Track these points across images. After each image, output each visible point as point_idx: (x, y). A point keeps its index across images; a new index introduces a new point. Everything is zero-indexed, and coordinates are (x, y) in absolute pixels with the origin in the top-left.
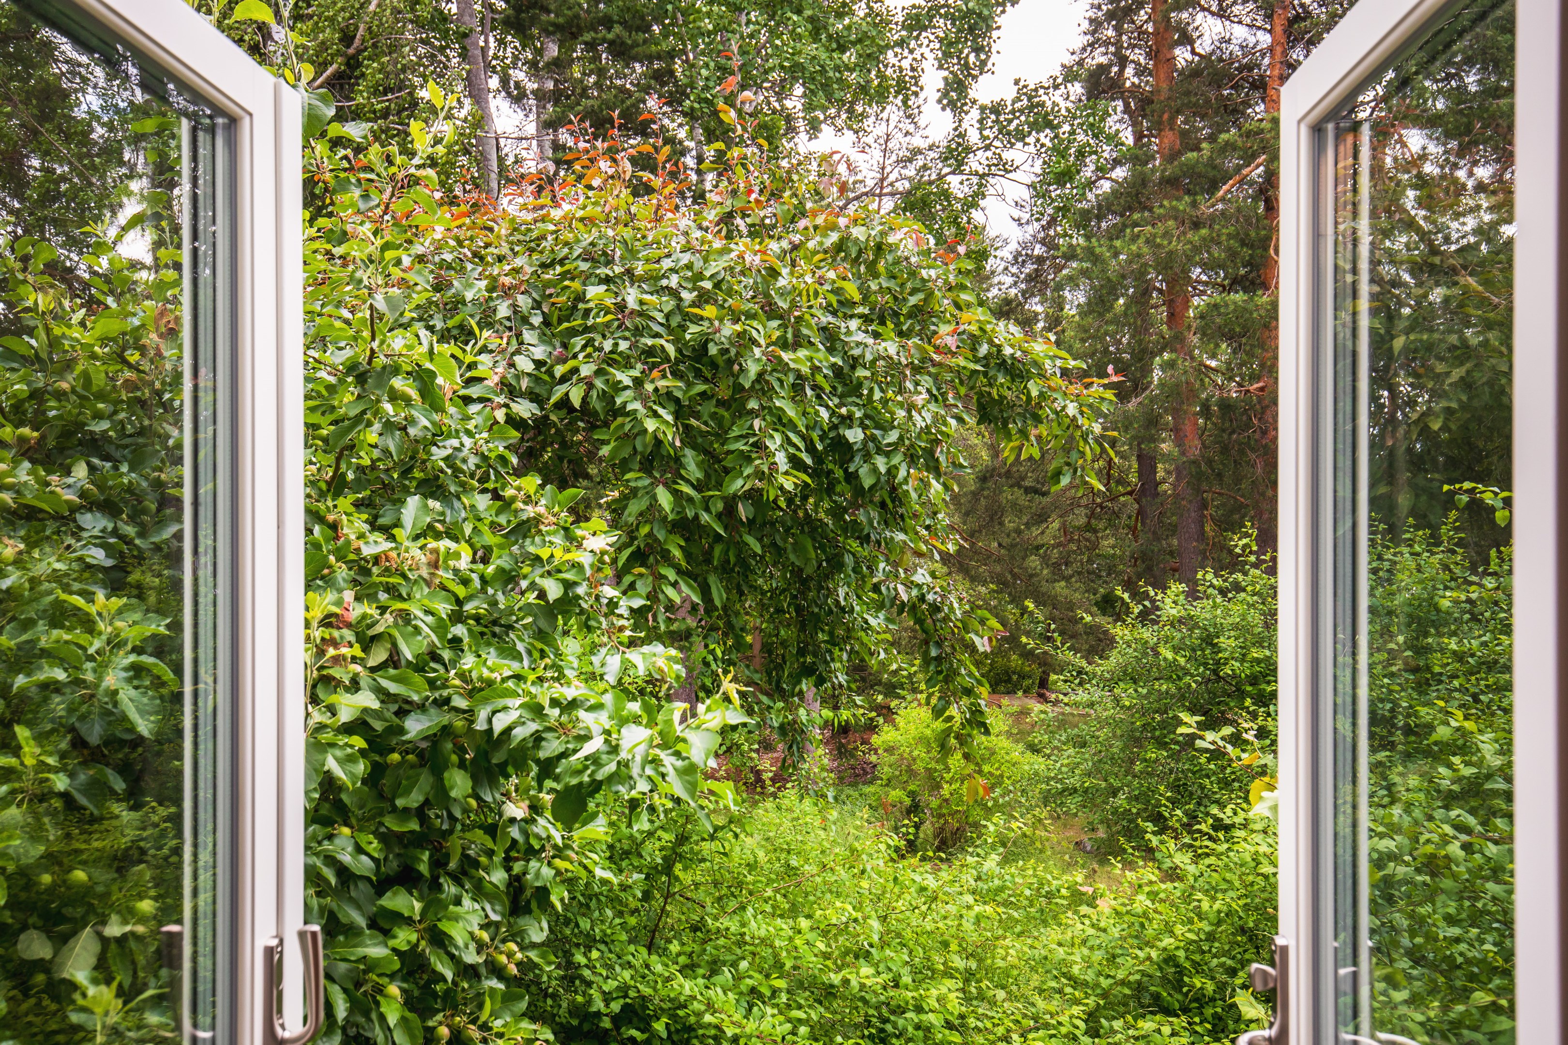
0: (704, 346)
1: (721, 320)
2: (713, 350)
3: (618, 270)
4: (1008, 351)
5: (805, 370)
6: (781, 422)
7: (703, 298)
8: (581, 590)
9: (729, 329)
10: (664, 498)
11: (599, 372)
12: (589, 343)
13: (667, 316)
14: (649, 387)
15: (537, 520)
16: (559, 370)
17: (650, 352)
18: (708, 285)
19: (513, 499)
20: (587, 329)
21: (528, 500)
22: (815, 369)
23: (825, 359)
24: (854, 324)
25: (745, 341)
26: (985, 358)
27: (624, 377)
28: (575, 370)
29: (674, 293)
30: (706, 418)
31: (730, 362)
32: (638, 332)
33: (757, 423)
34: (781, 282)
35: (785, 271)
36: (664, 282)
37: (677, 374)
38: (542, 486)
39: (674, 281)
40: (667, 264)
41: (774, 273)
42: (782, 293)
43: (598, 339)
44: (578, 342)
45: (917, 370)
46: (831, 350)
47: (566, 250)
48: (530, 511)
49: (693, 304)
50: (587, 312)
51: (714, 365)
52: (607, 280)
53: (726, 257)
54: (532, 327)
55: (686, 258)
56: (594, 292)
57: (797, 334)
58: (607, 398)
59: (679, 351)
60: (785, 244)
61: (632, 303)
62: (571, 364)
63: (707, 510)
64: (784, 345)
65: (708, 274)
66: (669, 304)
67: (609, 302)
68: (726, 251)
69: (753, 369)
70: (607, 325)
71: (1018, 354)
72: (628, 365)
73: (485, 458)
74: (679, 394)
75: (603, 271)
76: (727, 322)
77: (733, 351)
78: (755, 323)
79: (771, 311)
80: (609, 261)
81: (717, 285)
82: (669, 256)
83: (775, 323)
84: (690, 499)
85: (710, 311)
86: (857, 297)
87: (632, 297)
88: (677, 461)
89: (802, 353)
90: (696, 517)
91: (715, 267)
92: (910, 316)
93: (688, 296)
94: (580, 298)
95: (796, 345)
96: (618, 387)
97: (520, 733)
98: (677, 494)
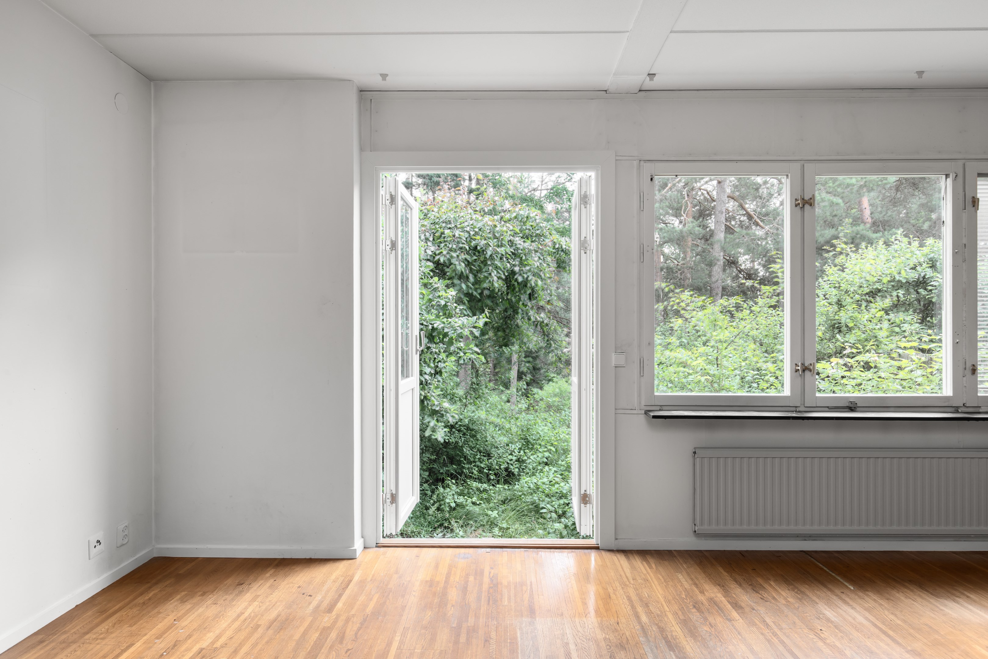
0: (476, 247)
1: (481, 239)
2: (479, 248)
3: (453, 226)
4: (564, 247)
5: (504, 253)
6: (497, 268)
7: (476, 234)
8: (449, 304)
9: (483, 242)
10: (464, 286)
11: (448, 253)
12: (446, 245)
13: (466, 238)
14: (460, 257)
15: (438, 288)
16: (437, 252)
17: (461, 248)
18: (477, 230)
19: (432, 283)
20: (445, 241)
21: (435, 283)
22: (506, 253)
23: (509, 250)
24: (517, 239)
25: (488, 245)
26: (557, 249)
27: (454, 255)
28: (442, 252)
29: (468, 232)
30: (477, 266)
31: (483, 251)
32: (458, 242)
33: (490, 268)
34: (497, 229)
35: (498, 226)
36: (466, 229)
37: (468, 253)
38: (439, 280)
39: (468, 229)
40: (466, 224)
41: (495, 226)
42: (498, 232)
43: (448, 244)
44: (442, 245)
45: (536, 251)
46: (511, 246)
47: (438, 220)
48: (436, 286)
49: (474, 235)
50: (444, 238)
51: (479, 252)
52: (450, 228)
53: (483, 222)
54: (430, 241)
55: (471, 222)
56: (447, 232)
57: (502, 243)
58: (449, 260)
59: (469, 248)
60: (499, 217)
61: (457, 235)
62: (441, 251)
63: (476, 291)
64: (498, 246)
65: (478, 226)
66: (467, 235)
67: (451, 234)
68: (482, 220)
69: (489, 253)
70: (450, 241)
71: (567, 248)
72: (455, 251)
73: (424, 273)
74: (469, 259)
75: (449, 226)
76: (483, 240)
77: (484, 248)
78: (490, 240)
79: (495, 237)
80: (450, 223)
81: (480, 230)
82: (466, 221)
83: (496, 240)
84: (471, 288)
85: (478, 237)
86: (519, 232)
87: (457, 233)
88: (468, 277)
89: (503, 249)
90: (472, 293)
91: (480, 225)
92: (536, 236)
93: (472, 233)
94: (443, 233)
95: (502, 246)
96: (452, 257)
97: (440, 327)
98: (467, 286)
